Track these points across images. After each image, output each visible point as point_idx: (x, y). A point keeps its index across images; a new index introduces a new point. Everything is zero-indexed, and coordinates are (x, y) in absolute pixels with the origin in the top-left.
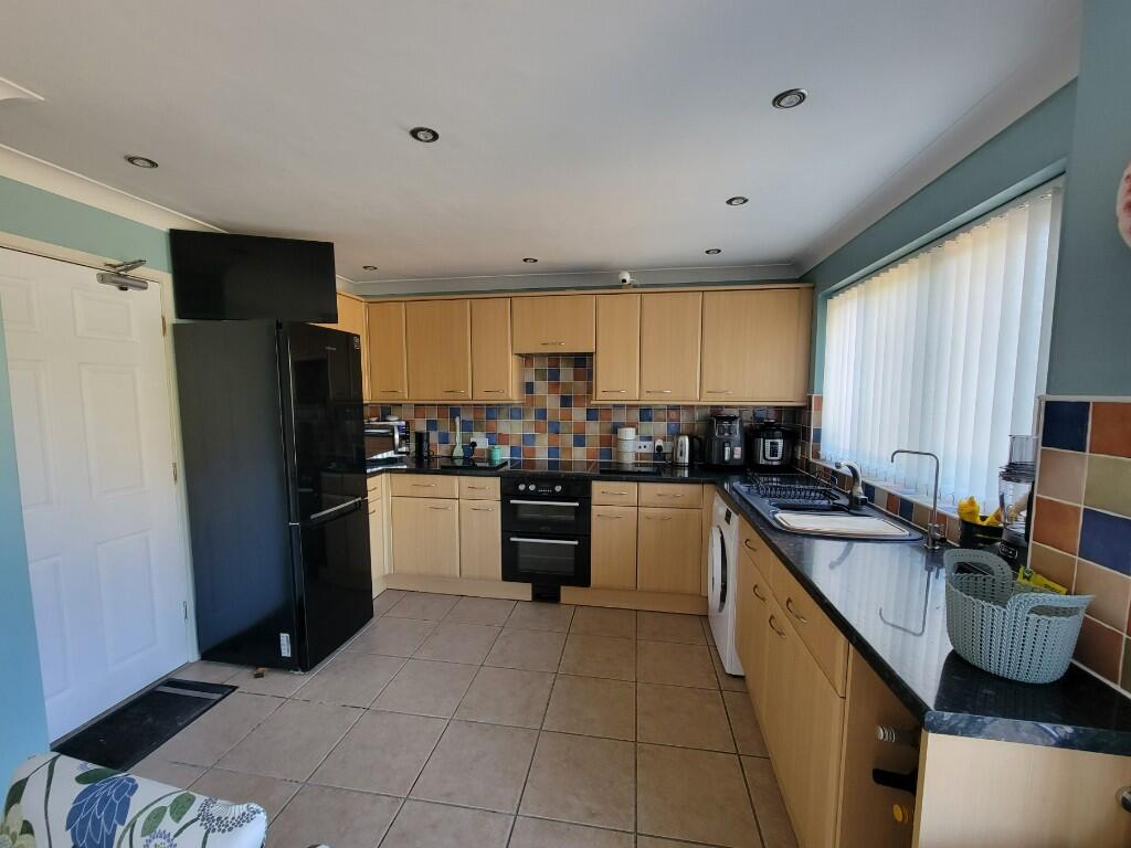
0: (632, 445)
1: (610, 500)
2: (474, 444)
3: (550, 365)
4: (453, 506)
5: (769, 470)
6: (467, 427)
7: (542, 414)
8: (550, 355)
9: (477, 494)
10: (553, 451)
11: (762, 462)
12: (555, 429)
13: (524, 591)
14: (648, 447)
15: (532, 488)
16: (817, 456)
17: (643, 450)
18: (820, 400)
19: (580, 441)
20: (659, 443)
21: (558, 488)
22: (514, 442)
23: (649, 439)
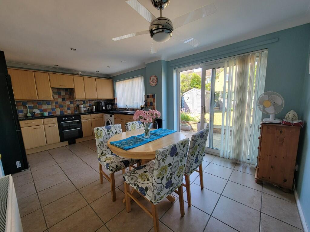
0: (83, 108)
1: (85, 118)
2: (34, 112)
3: (57, 91)
4: (42, 127)
5: (109, 110)
6: (30, 107)
7: (57, 103)
8: (57, 88)
9: (50, 122)
10: (61, 112)
11: (108, 109)
12: (61, 106)
13: (66, 143)
14: (85, 109)
15: (66, 119)
16: (117, 107)
17: (85, 110)
18: (116, 98)
19: (69, 109)
20: (88, 108)
21: (73, 118)
22: (49, 111)
23: (85, 107)
